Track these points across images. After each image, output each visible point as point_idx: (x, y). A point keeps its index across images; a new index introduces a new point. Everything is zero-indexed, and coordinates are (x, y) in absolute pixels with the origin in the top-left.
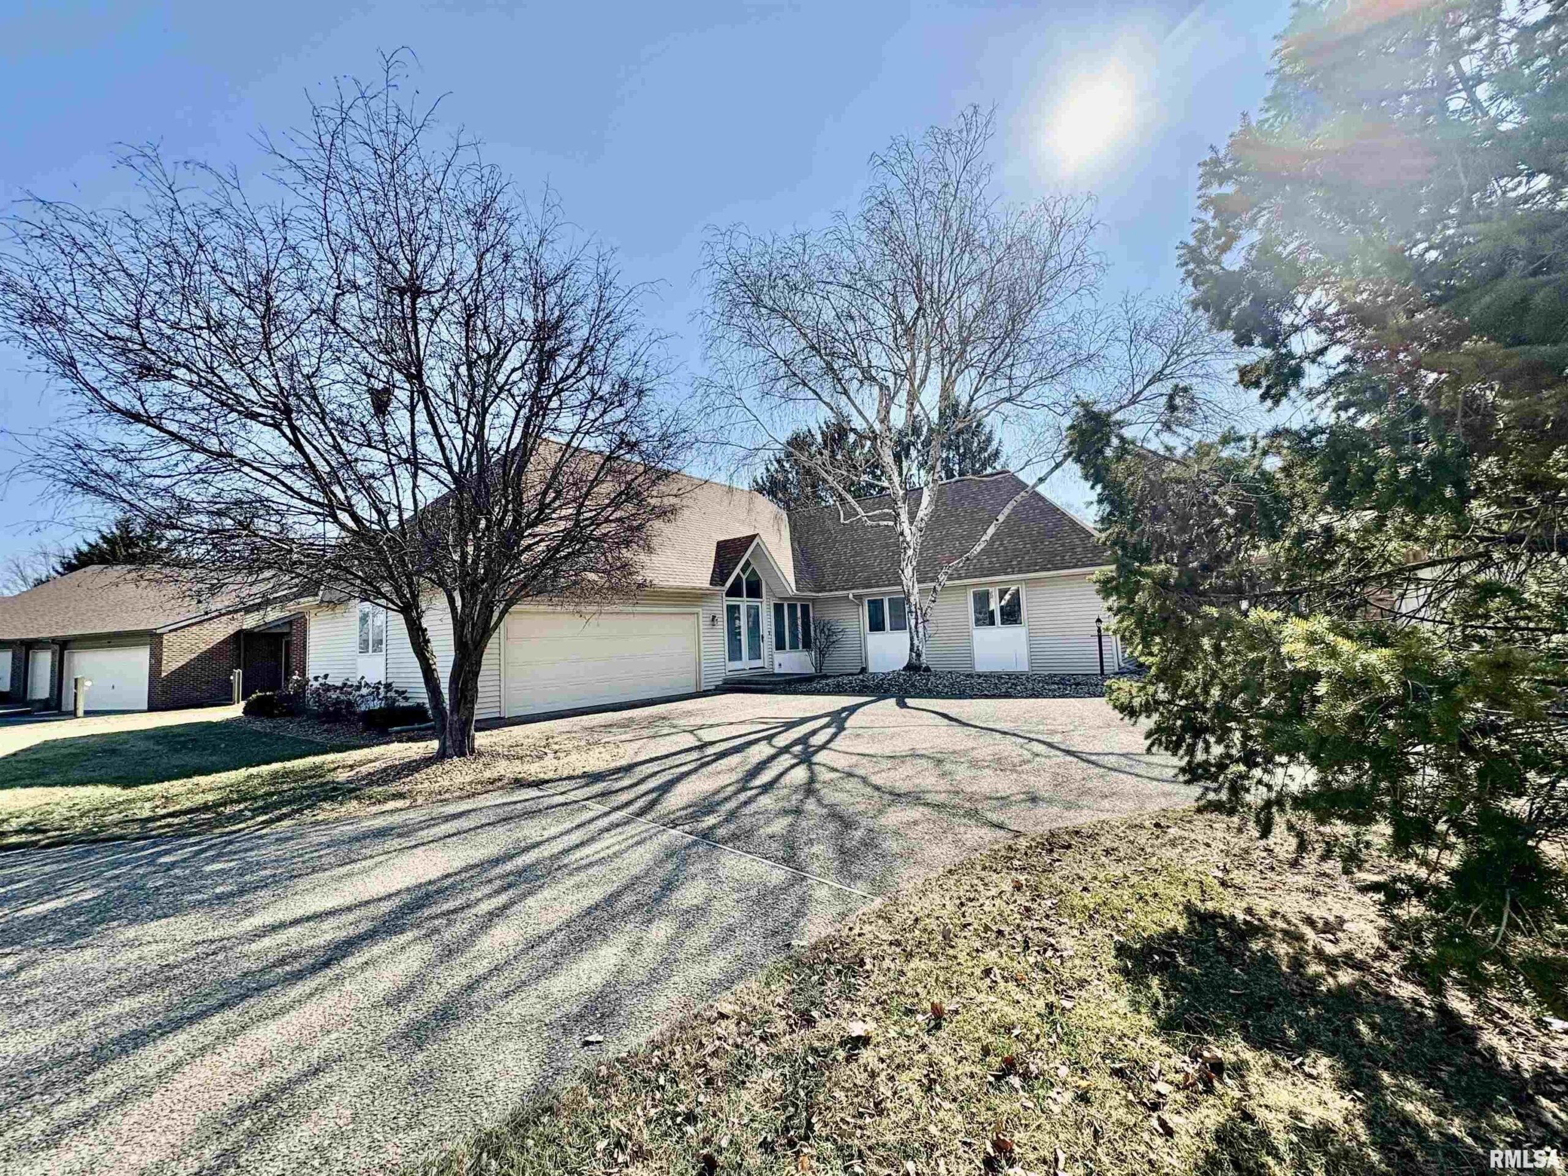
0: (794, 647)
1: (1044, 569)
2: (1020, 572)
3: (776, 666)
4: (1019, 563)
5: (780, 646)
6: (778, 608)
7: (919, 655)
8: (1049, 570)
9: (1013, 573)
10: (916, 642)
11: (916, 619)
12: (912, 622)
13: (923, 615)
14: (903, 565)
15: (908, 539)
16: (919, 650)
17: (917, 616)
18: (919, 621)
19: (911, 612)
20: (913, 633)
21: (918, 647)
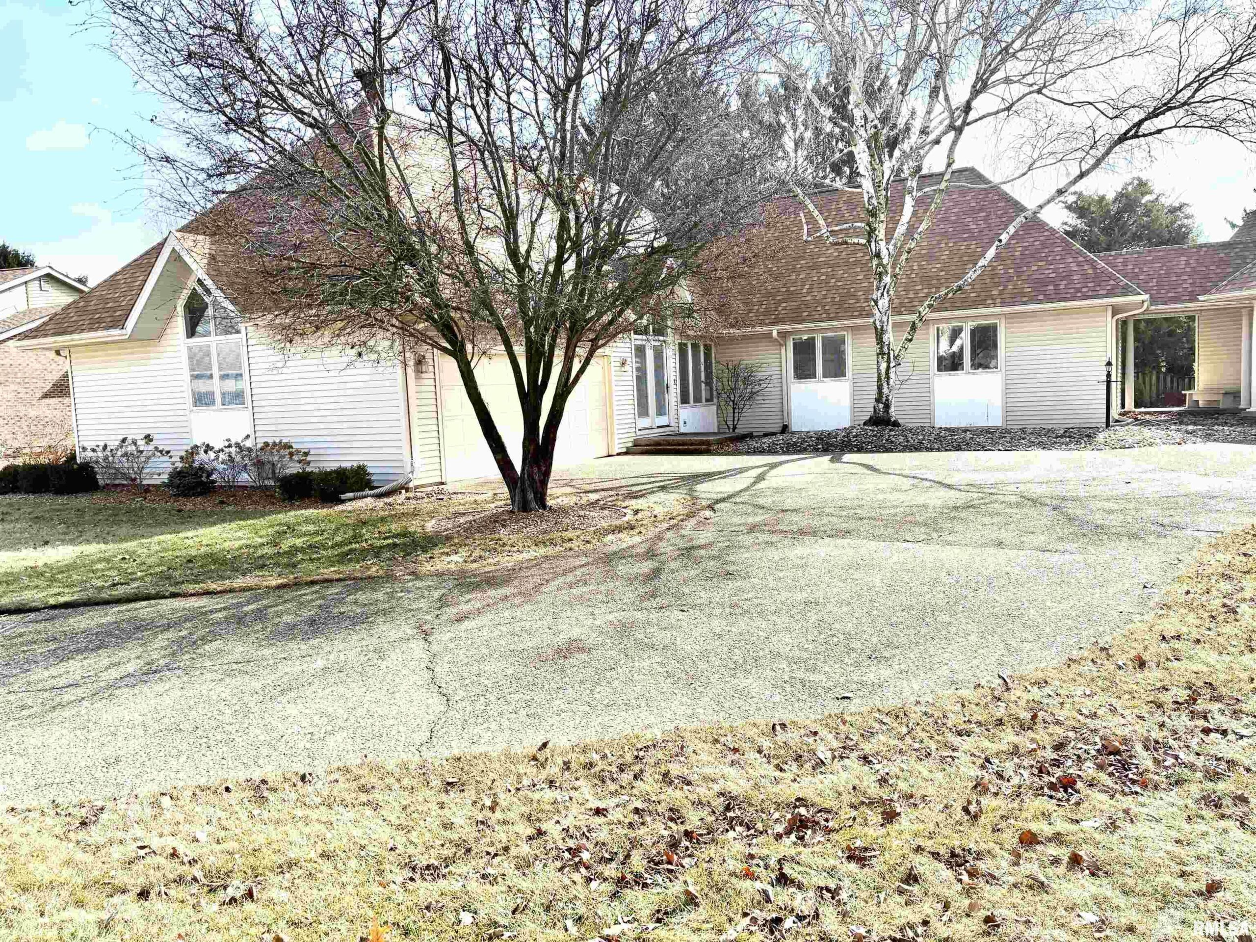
1: (1033, 300)
2: (1003, 304)
3: (682, 423)
4: (1001, 293)
6: (683, 350)
7: (887, 406)
8: (1040, 302)
9: (994, 305)
10: (885, 390)
11: (889, 362)
12: (884, 366)
13: (895, 358)
14: (876, 295)
15: (885, 262)
16: (887, 400)
17: (889, 358)
18: (892, 365)
19: (881, 353)
20: (883, 380)
21: (887, 396)
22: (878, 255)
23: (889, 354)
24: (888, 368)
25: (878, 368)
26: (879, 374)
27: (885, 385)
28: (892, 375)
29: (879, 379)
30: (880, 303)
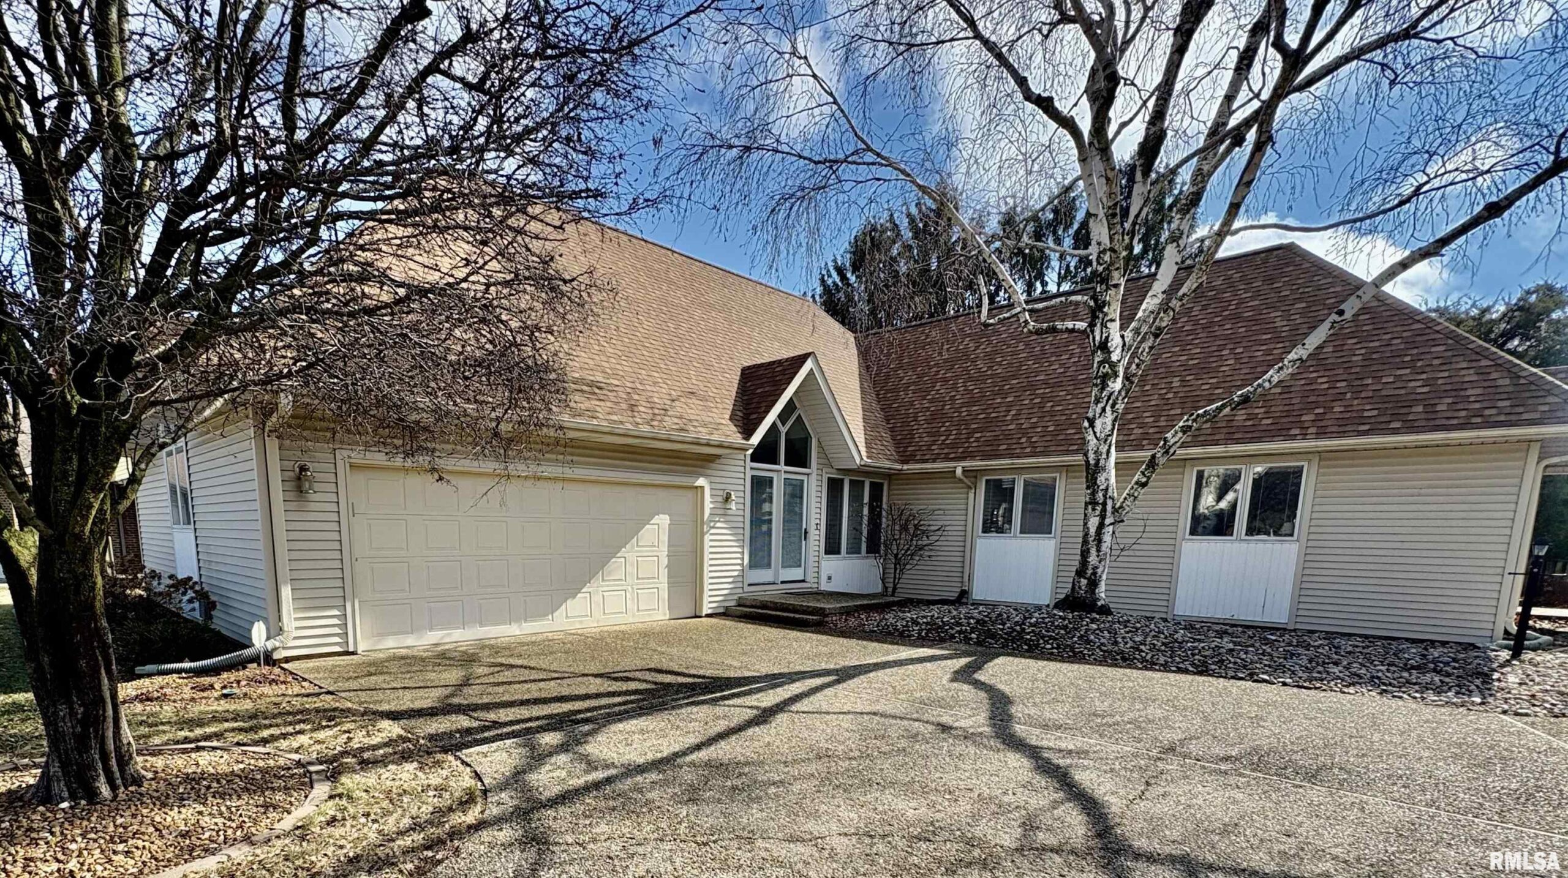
0: (854, 549)
2: (1321, 434)
3: (824, 578)
4: (1319, 418)
5: (832, 548)
6: (835, 487)
7: (1093, 583)
9: (1304, 436)
10: (1093, 559)
11: (1103, 517)
12: (1093, 523)
13: (1115, 510)
14: (1094, 410)
15: (1114, 357)
16: (1095, 574)
17: (1104, 510)
18: (1108, 521)
19: (1093, 503)
20: (1090, 543)
21: (1095, 568)
22: (1104, 346)
23: (1104, 504)
24: (1101, 526)
25: (1085, 524)
26: (1086, 535)
27: (1093, 551)
28: (1107, 538)
29: (1085, 542)
30: (1098, 423)
